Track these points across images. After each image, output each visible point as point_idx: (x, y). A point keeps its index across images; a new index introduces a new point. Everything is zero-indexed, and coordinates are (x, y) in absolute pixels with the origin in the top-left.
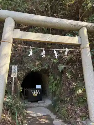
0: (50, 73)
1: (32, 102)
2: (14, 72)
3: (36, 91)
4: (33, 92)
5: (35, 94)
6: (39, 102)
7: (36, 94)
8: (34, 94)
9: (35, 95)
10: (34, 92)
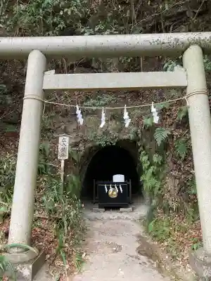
0: (141, 148)
1: (107, 208)
2: (63, 149)
3: (113, 187)
4: (108, 188)
5: (113, 192)
6: (121, 209)
7: (115, 193)
8: (110, 193)
9: (112, 194)
10: (111, 189)
